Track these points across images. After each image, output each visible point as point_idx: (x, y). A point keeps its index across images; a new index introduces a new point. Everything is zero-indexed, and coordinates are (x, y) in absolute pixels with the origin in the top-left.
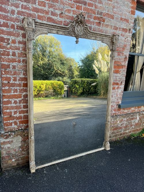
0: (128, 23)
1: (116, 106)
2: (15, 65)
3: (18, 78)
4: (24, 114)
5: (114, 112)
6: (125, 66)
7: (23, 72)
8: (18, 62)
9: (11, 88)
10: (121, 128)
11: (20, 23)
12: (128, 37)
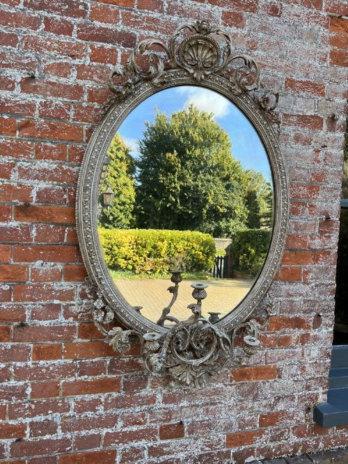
0: (323, 94)
1: (302, 414)
5: (294, 439)
6: (326, 253)
12: (329, 144)
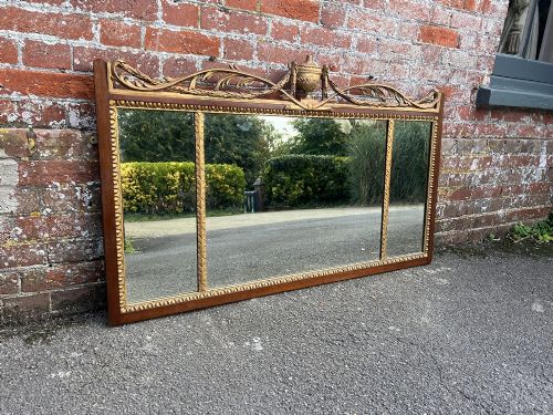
1: (469, 93)
4: (25, 35)
5: (458, 120)
10: (480, 194)
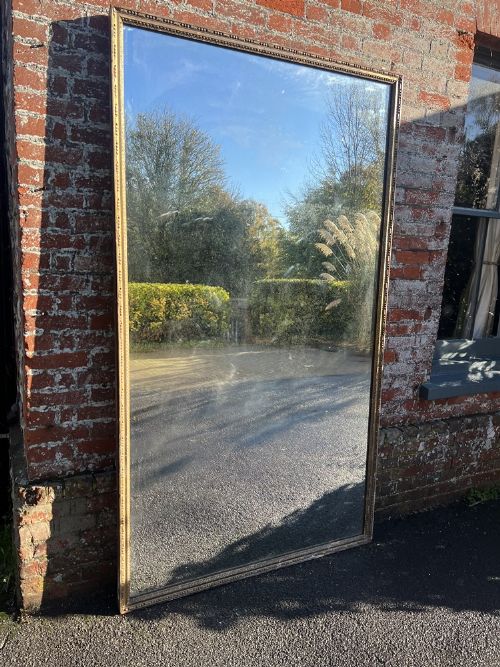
0: (447, 108)
1: (411, 391)
2: (65, 255)
3: (75, 301)
4: (94, 421)
5: (404, 412)
6: (439, 253)
7: (91, 279)
8: (75, 247)
9: (52, 332)
10: (430, 468)
11: (83, 119)
12: (448, 154)
